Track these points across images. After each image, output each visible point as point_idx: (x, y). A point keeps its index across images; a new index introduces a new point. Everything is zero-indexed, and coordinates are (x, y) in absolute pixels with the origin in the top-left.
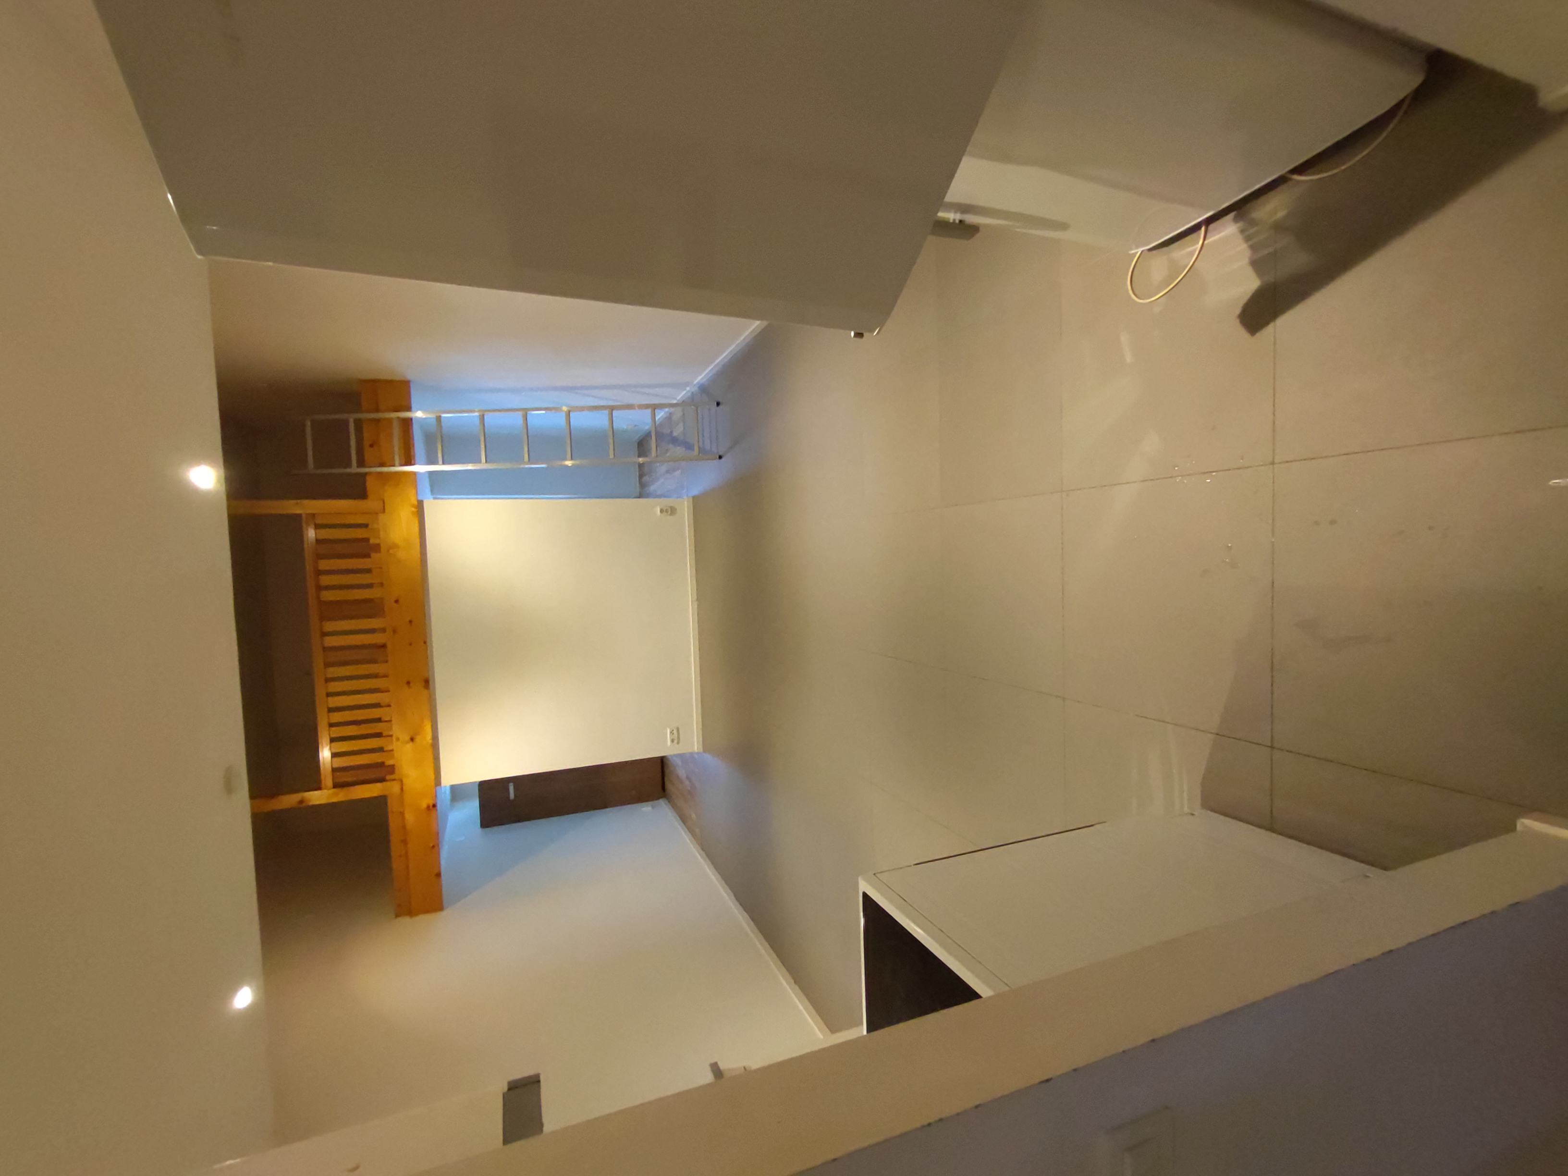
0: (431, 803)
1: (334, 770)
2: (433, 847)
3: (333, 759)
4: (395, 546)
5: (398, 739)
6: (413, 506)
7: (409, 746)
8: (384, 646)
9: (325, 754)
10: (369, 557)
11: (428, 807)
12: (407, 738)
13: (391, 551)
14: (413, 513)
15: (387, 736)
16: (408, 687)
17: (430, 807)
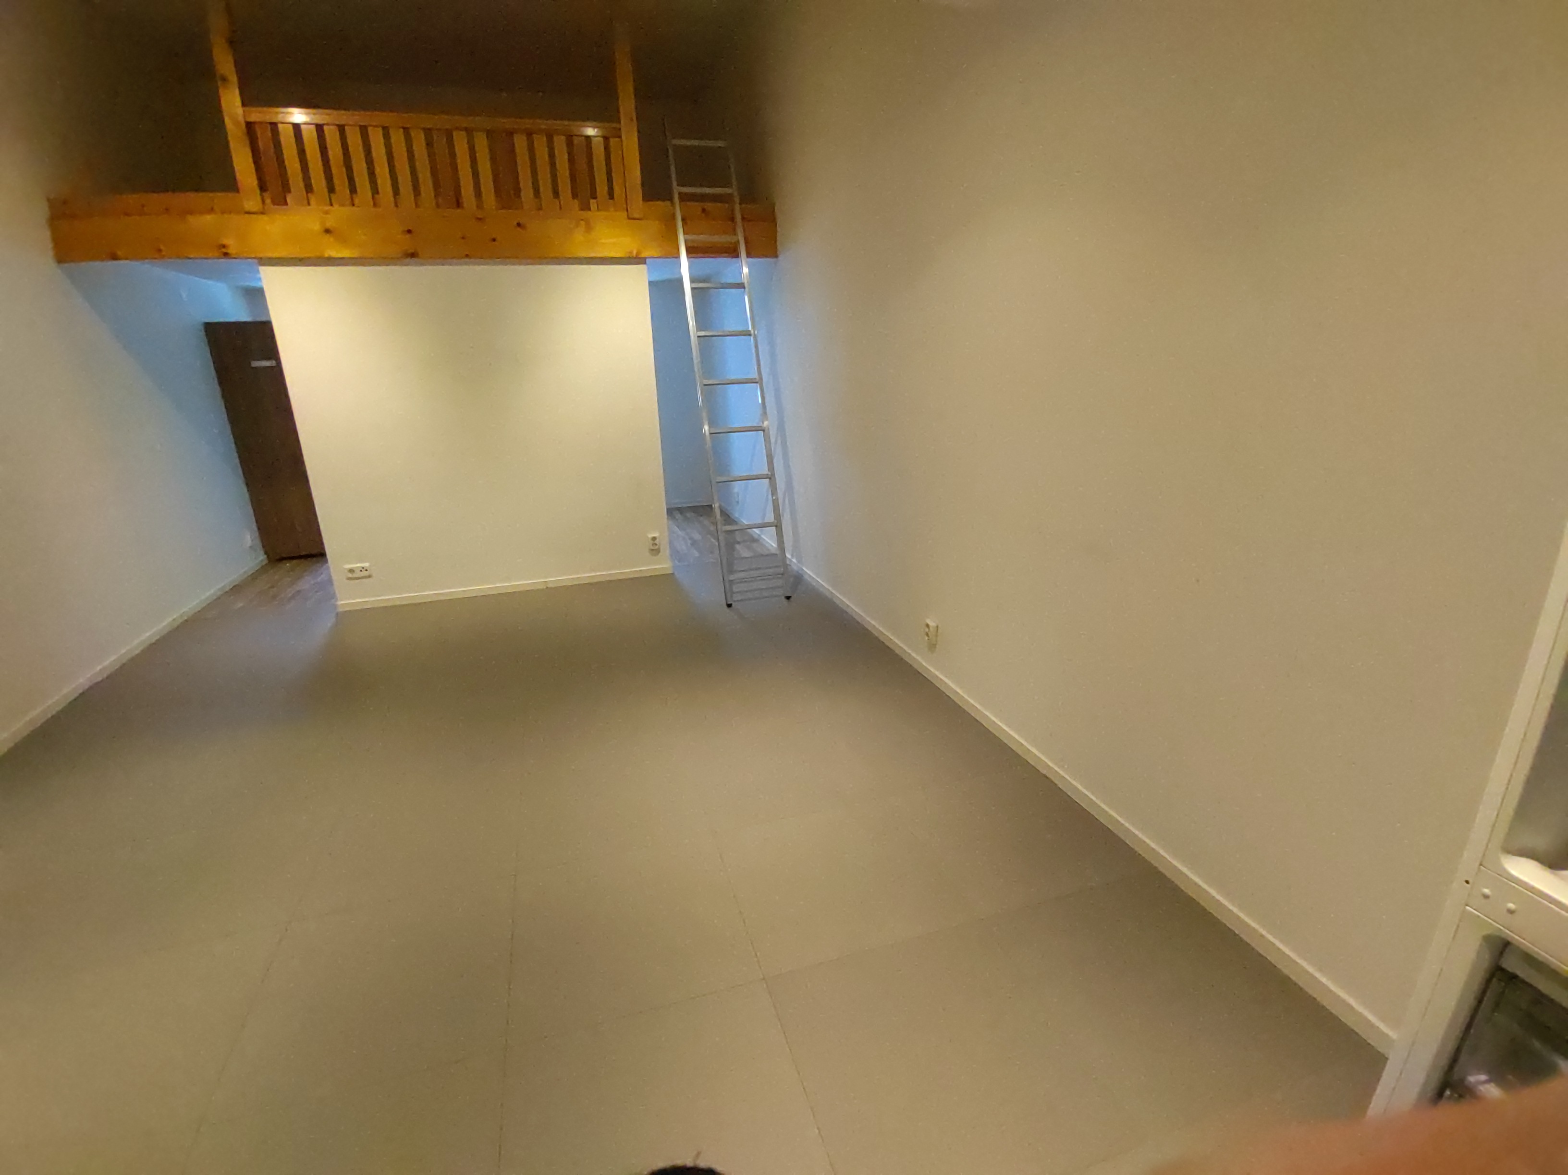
0: (231, 251)
1: (274, 125)
2: (160, 251)
3: (291, 127)
4: (589, 228)
5: (327, 213)
6: (638, 253)
7: (317, 227)
8: (459, 204)
9: (298, 116)
10: (573, 197)
11: (224, 246)
12: (328, 225)
13: (583, 223)
14: (631, 252)
15: (330, 200)
16: (403, 231)
17: (224, 250)
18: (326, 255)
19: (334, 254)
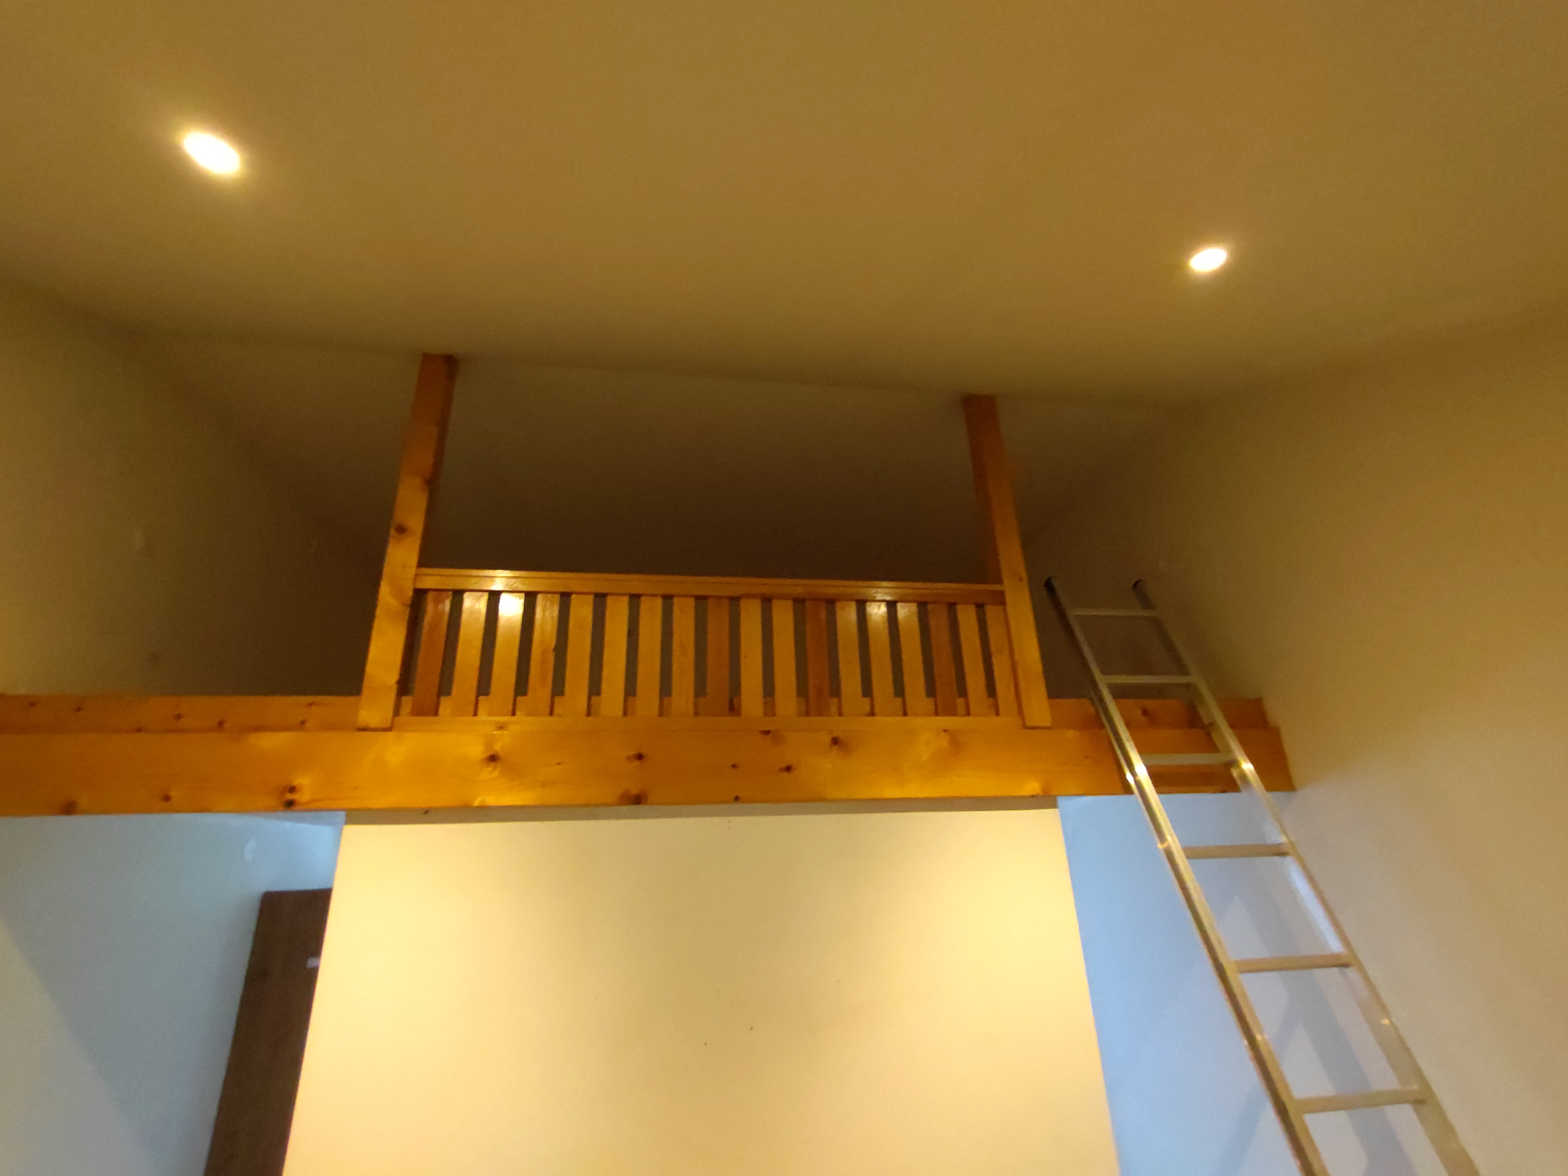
0: (302, 797)
1: (458, 594)
5: (501, 727)
6: (1046, 788)
7: (477, 750)
8: (733, 708)
11: (292, 790)
12: (497, 748)
15: (514, 704)
16: (629, 758)
17: (289, 796)
18: (476, 803)
19: (491, 800)
